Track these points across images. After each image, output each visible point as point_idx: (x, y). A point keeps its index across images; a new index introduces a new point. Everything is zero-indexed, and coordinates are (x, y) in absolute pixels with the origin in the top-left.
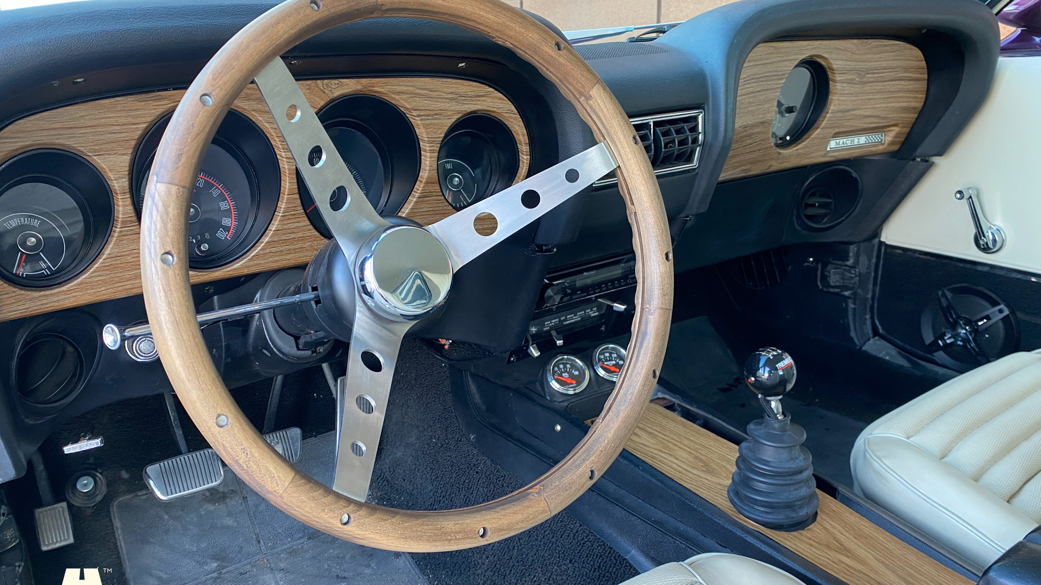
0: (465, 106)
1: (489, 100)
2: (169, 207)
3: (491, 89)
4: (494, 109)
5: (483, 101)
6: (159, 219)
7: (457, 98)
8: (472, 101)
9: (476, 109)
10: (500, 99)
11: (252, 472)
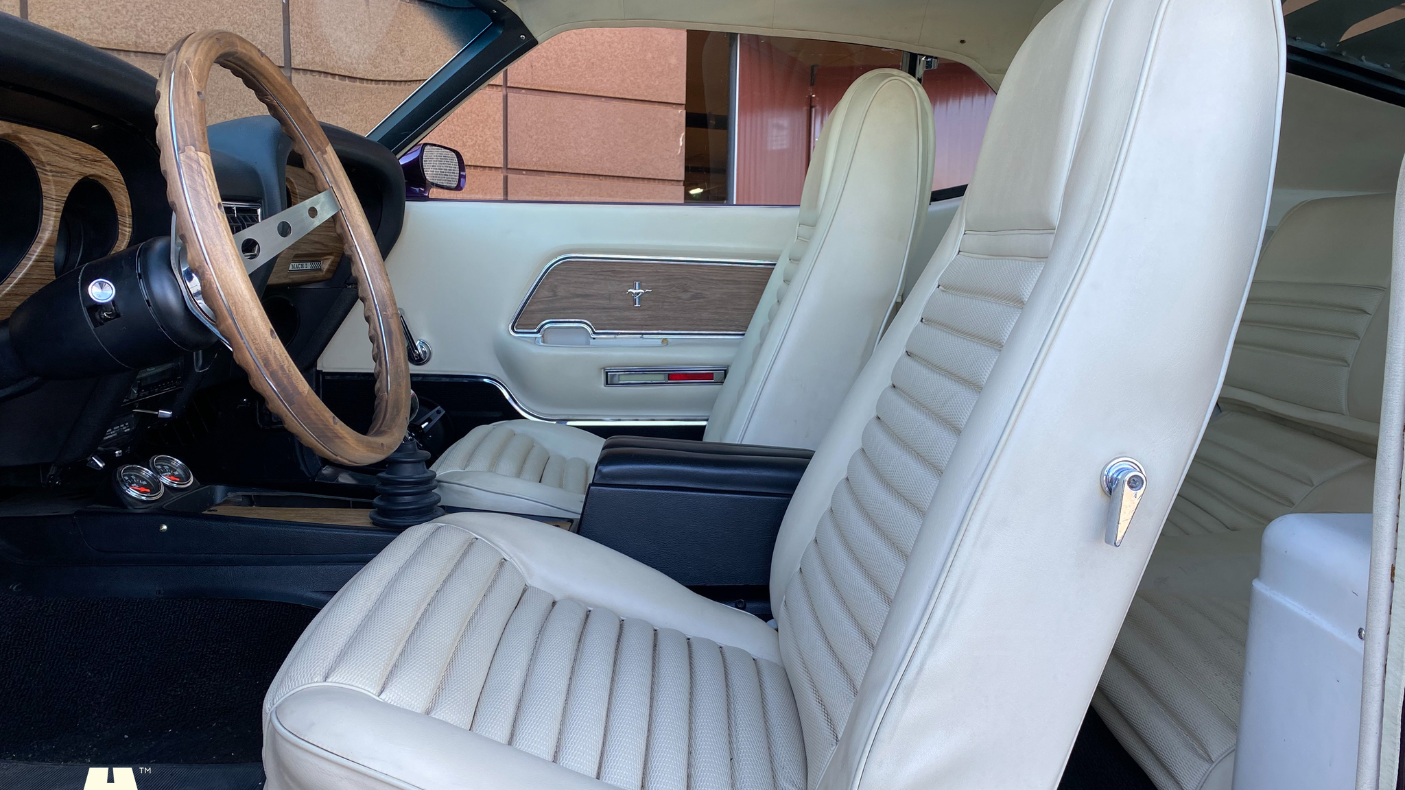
0: (87, 169)
1: (103, 166)
3: (105, 156)
4: (107, 176)
5: (100, 166)
7: (81, 159)
8: (92, 164)
9: (92, 173)
10: (112, 167)
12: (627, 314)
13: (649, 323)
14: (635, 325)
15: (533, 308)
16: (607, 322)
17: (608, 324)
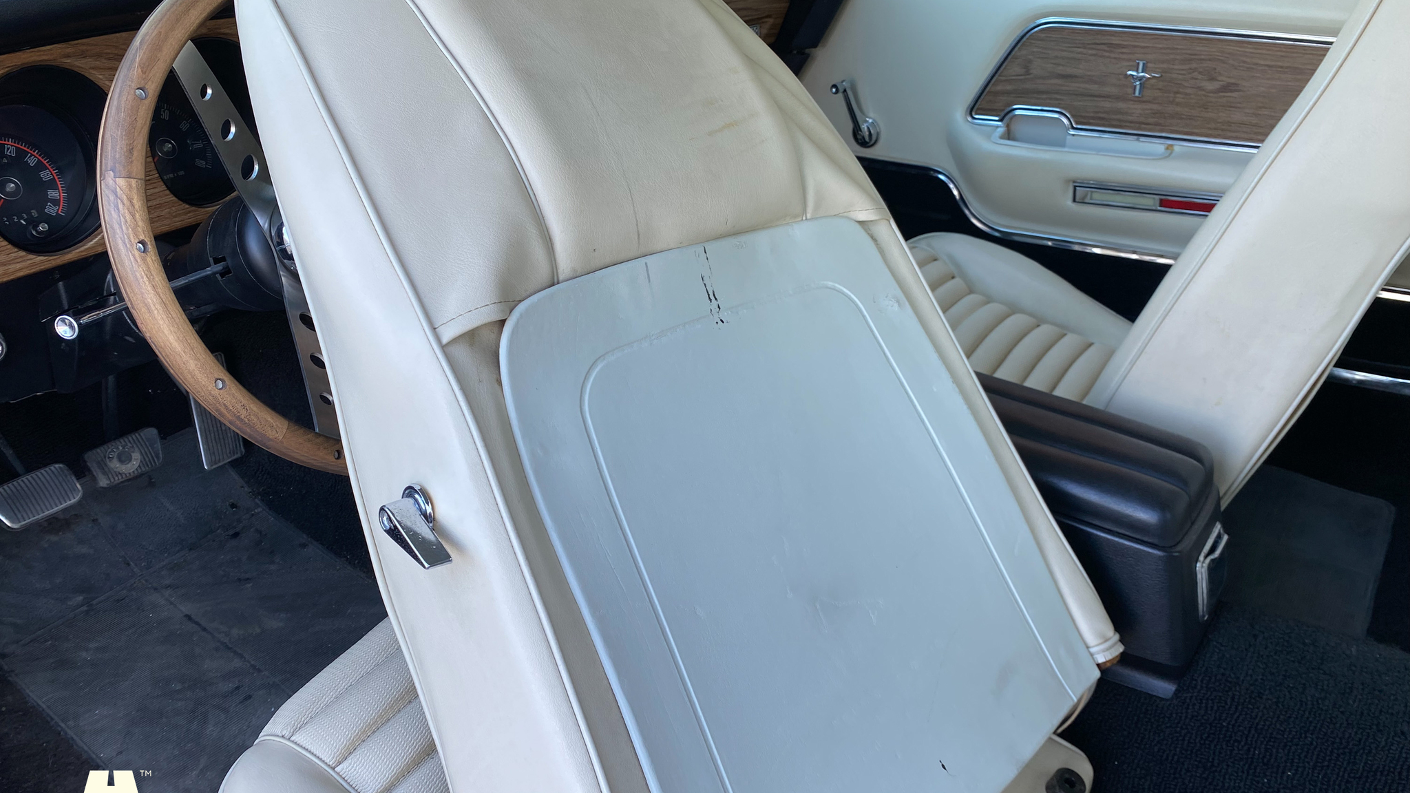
2: (133, 199)
6: (127, 211)
11: (254, 424)
12: (1121, 105)
13: (1151, 120)
14: (1131, 122)
15: (999, 88)
16: (1092, 115)
17: (1093, 118)
